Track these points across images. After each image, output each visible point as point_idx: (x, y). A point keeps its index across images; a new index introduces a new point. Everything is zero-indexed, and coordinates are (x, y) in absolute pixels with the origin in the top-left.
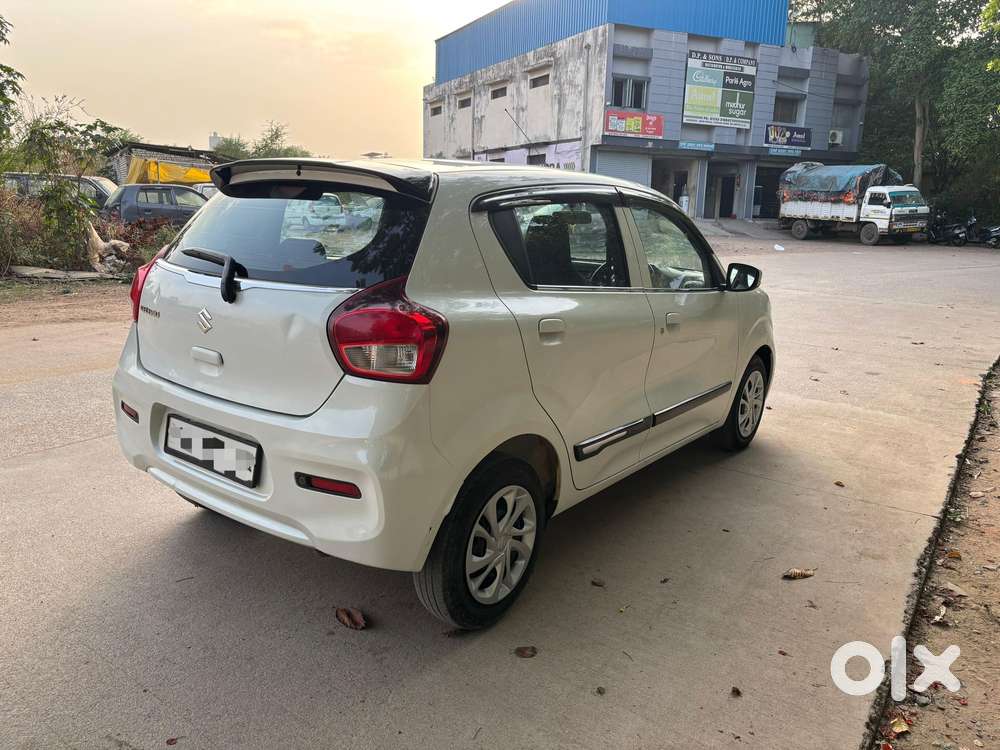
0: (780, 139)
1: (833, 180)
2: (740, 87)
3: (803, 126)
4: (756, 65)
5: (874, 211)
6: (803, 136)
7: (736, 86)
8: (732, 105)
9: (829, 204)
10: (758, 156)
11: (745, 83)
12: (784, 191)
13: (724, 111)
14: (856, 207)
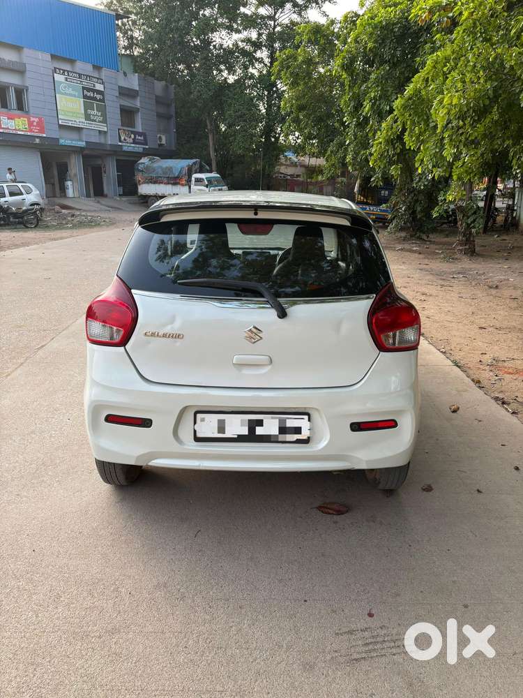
0: (128, 140)
1: (170, 169)
2: (95, 99)
3: (141, 131)
4: (103, 83)
5: (199, 190)
6: (142, 138)
7: (92, 98)
8: (92, 112)
9: (170, 186)
10: (116, 151)
11: (98, 97)
12: (139, 177)
13: (88, 117)
14: (187, 187)
